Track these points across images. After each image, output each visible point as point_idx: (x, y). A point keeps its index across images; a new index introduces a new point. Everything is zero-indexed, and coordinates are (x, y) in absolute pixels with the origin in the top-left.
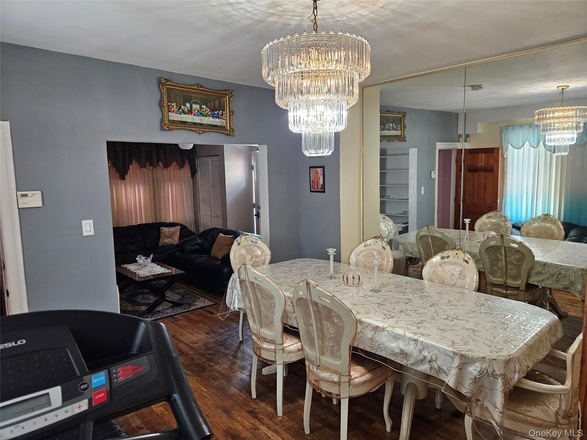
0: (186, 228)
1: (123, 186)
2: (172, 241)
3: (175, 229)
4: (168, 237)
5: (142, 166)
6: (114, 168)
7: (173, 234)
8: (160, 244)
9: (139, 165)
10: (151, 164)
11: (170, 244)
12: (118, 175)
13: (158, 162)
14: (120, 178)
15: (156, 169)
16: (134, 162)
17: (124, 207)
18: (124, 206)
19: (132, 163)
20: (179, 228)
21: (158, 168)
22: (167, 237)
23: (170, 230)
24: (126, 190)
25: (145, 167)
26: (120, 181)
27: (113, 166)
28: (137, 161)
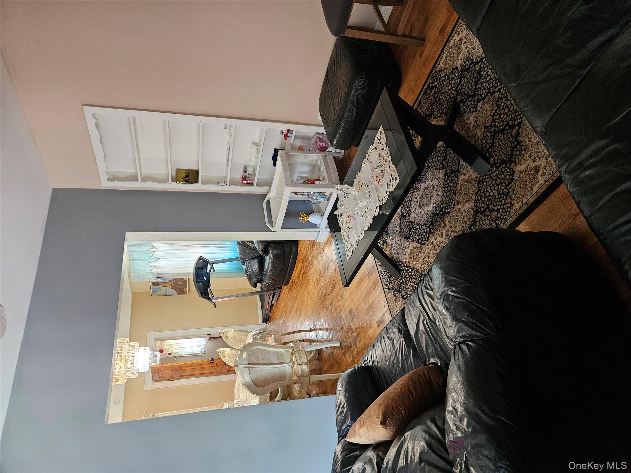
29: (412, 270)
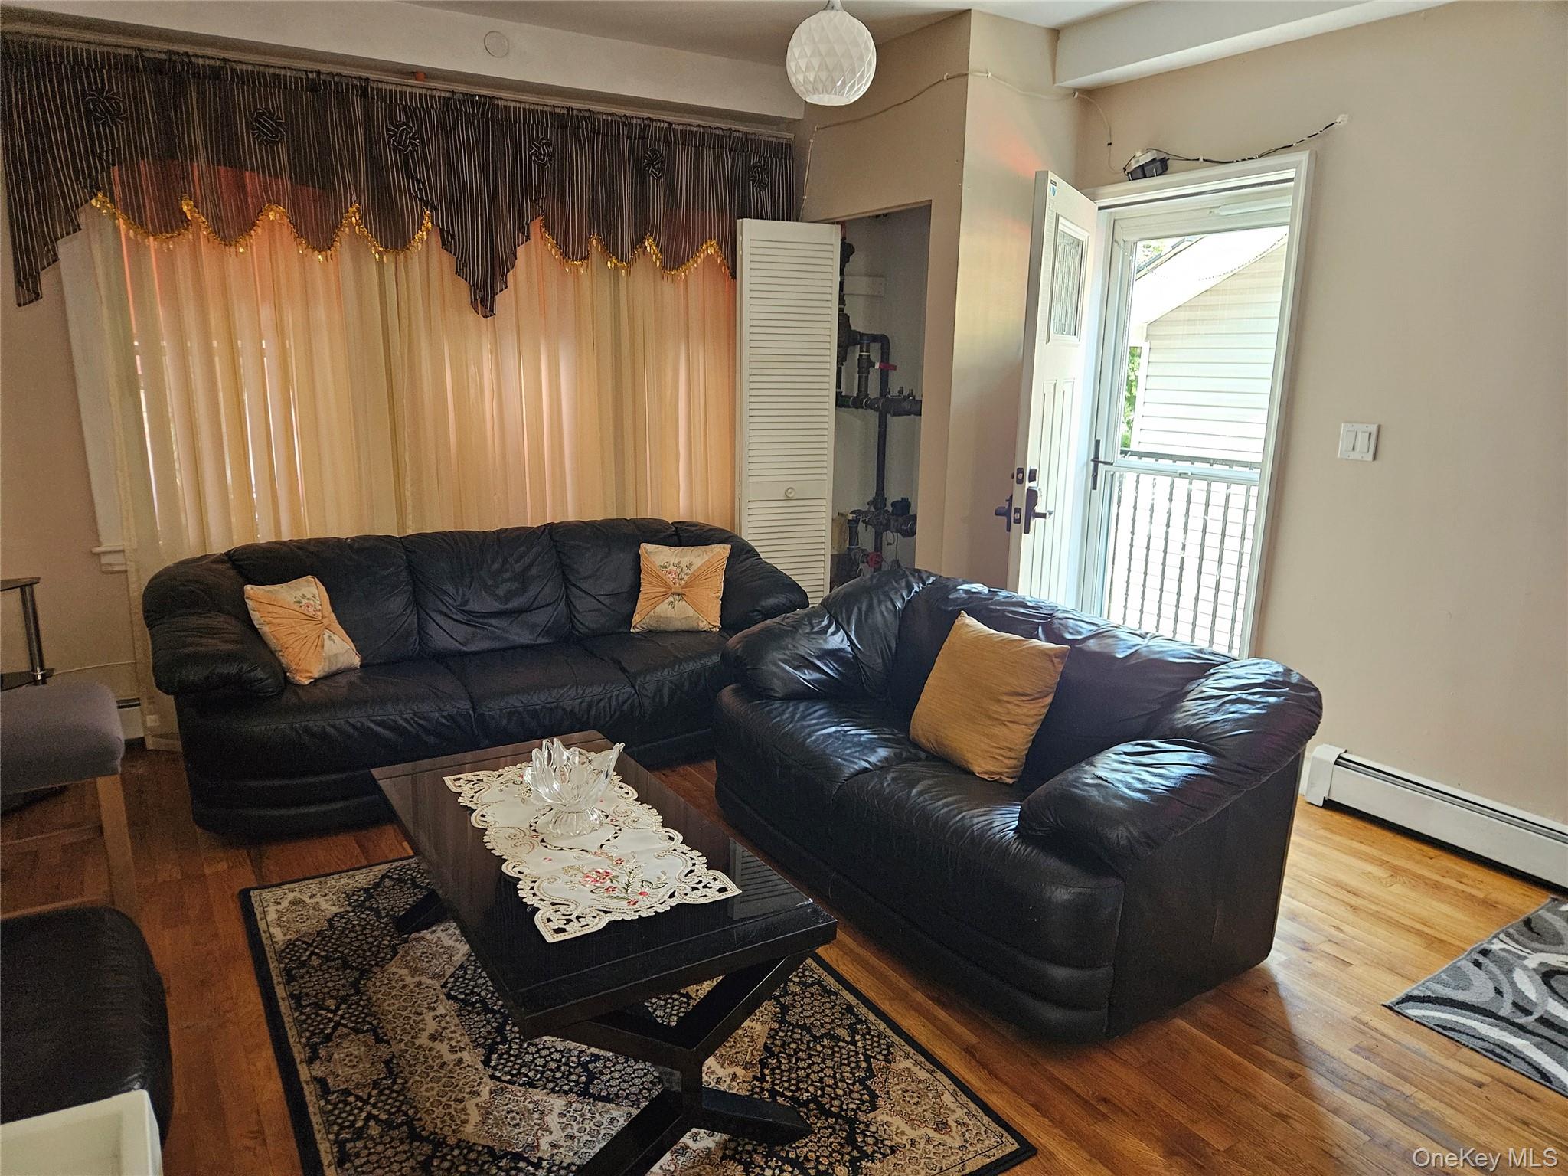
0: (751, 552)
1: (487, 347)
2: (691, 612)
3: (706, 558)
4: (673, 594)
5: (571, 251)
6: (445, 255)
7: (696, 579)
8: (640, 620)
9: (559, 245)
10: (611, 248)
11: (684, 626)
12: (464, 287)
13: (639, 241)
14: (473, 303)
15: (629, 273)
16: (535, 227)
17: (490, 442)
18: (489, 433)
19: (528, 237)
20: (722, 551)
21: (639, 267)
22: (668, 592)
23: (684, 562)
24: (497, 365)
25: (585, 257)
26: (471, 318)
27: (443, 244)
28: (550, 227)
29: (772, 1054)
